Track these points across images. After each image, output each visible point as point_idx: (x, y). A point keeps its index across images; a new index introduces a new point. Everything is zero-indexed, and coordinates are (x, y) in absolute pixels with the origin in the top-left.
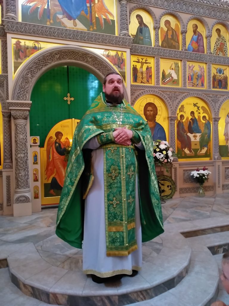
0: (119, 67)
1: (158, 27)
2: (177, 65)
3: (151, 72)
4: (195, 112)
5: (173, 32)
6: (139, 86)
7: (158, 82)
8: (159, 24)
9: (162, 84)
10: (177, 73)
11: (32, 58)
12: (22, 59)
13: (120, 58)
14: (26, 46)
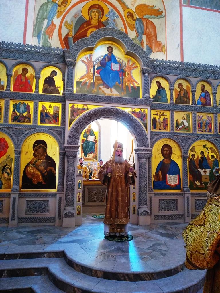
0: (142, 120)
1: (173, 89)
2: (188, 116)
3: (167, 121)
4: (204, 152)
5: (185, 92)
6: (157, 132)
7: (172, 129)
8: (174, 87)
9: (176, 130)
10: (189, 121)
11: (81, 116)
12: (75, 117)
13: (143, 114)
14: (78, 108)
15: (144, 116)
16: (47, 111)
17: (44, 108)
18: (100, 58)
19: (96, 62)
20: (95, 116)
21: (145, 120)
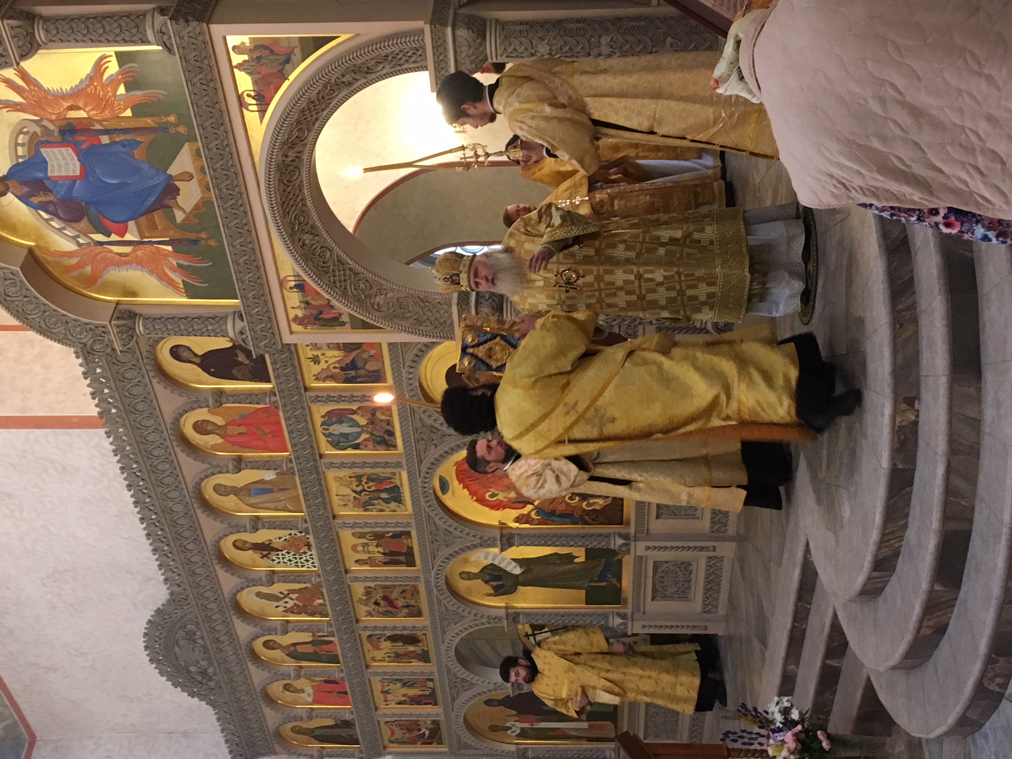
0: (288, 61)
11: (331, 298)
12: (340, 315)
13: (255, 56)
14: (303, 305)
15: (265, 53)
16: (334, 368)
17: (325, 375)
18: (53, 223)
19: (78, 236)
20: (318, 251)
21: (287, 45)
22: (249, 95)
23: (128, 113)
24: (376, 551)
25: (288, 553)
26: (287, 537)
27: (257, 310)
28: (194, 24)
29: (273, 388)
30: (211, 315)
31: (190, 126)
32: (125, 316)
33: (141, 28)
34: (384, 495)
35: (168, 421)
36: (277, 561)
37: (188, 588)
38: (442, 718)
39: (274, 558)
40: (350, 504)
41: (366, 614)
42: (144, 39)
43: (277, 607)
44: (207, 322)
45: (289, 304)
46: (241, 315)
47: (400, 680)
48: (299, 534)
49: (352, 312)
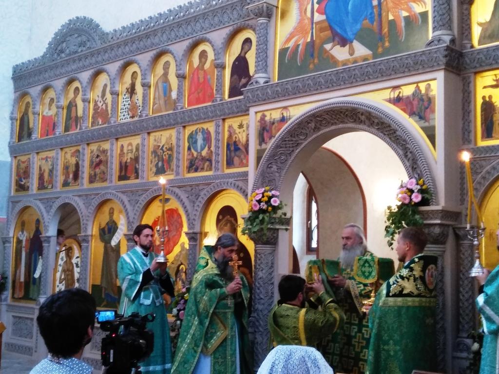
11: (275, 138)
12: (266, 143)
13: (424, 97)
14: (272, 120)
15: (426, 103)
16: (236, 137)
17: (232, 132)
20: (304, 131)
21: (430, 118)
22: (400, 92)
23: (391, 17)
24: (128, 158)
25: (129, 104)
26: (138, 104)
27: (270, 92)
28: (444, 60)
29: (225, 100)
30: (268, 64)
31: (382, 55)
32: (269, 11)
33: (442, 27)
34: (160, 164)
35: (208, 36)
36: (125, 98)
37: (111, 43)
38: (30, 192)
39: (126, 96)
40: (155, 143)
41: (92, 149)
42: (435, 29)
43: (98, 96)
44: (264, 61)
45: (273, 112)
46: (267, 82)
47: (53, 168)
48: (139, 111)
49: (267, 151)
